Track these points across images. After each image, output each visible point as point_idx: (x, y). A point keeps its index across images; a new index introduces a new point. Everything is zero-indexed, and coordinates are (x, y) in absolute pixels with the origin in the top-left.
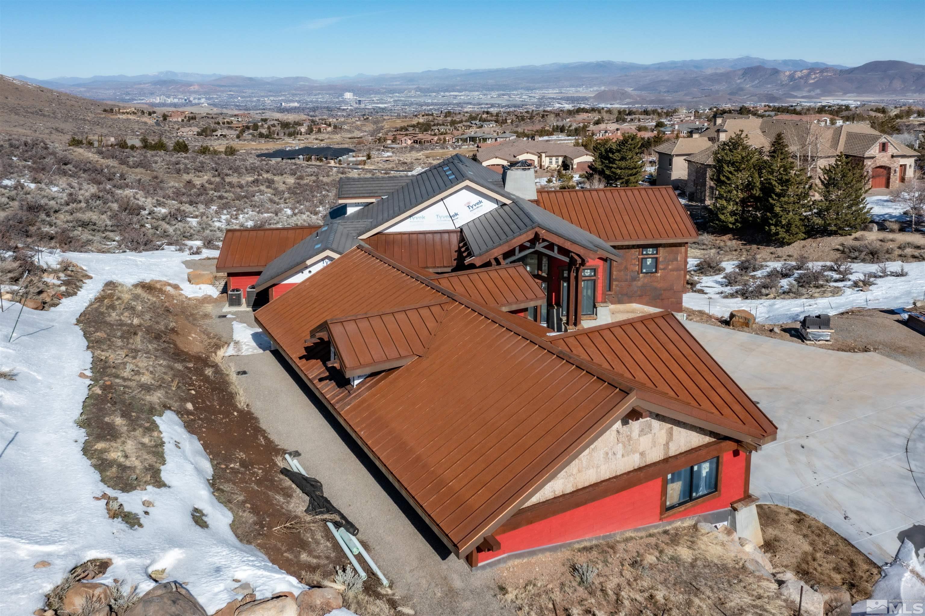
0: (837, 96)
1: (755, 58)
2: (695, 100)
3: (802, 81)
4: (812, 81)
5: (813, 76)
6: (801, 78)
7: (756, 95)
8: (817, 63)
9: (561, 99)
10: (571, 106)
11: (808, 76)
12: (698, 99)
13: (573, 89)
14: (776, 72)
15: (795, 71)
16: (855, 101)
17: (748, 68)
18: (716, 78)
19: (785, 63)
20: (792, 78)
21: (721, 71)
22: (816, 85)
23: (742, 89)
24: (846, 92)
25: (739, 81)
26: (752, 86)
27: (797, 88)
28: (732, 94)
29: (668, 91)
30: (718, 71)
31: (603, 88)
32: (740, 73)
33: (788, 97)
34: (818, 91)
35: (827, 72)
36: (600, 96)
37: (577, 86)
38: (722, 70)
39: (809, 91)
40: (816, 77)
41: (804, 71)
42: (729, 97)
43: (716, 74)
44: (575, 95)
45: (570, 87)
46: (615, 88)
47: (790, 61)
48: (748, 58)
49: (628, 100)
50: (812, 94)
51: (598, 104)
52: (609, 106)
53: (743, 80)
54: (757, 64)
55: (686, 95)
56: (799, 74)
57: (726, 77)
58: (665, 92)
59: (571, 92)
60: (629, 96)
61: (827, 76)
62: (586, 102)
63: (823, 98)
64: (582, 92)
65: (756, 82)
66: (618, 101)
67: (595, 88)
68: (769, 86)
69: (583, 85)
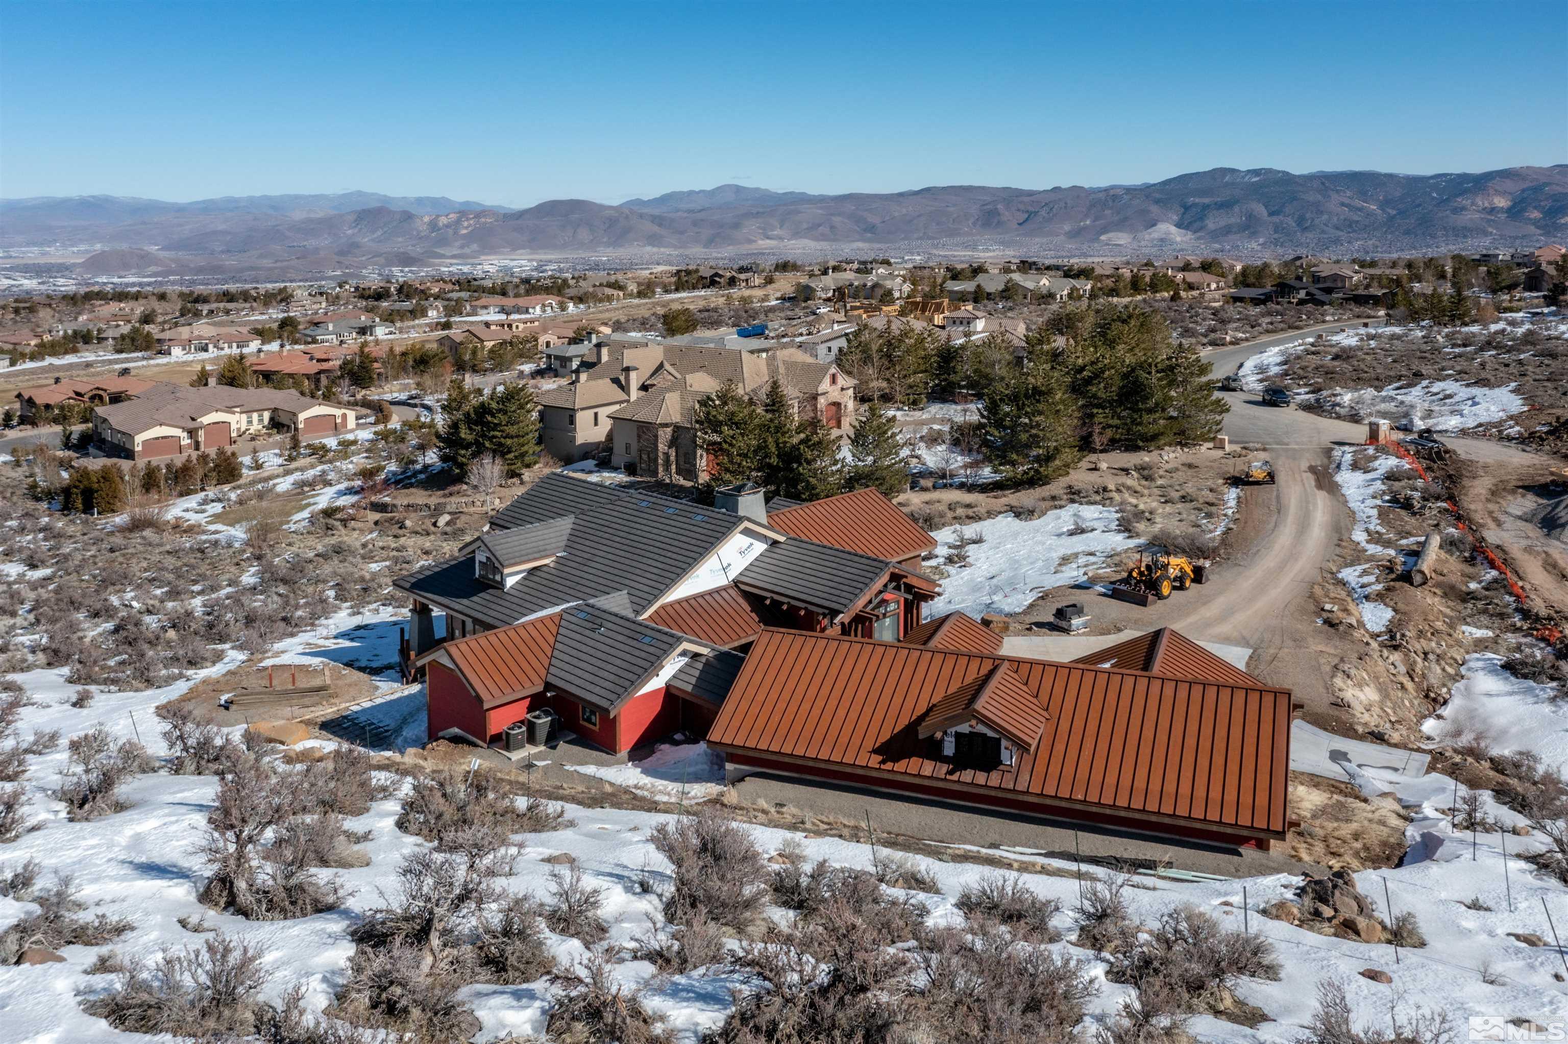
0: (503, 254)
1: (373, 194)
2: (279, 264)
3: (450, 231)
4: (464, 231)
5: (466, 224)
6: (447, 226)
7: (380, 255)
8: (467, 203)
9: (11, 269)
10: (35, 282)
11: (458, 222)
12: (285, 264)
13: (35, 249)
14: (408, 217)
15: (438, 216)
16: (529, 260)
17: (364, 211)
18: (311, 227)
19: (420, 201)
20: (433, 225)
21: (318, 216)
22: (470, 238)
23: (356, 245)
24: (515, 247)
25: (350, 232)
26: (373, 240)
27: (443, 241)
28: (341, 253)
29: (229, 251)
30: (312, 216)
31: (98, 246)
32: (352, 218)
33: (429, 257)
34: (475, 247)
35: (485, 216)
36: (97, 263)
37: (42, 244)
38: (320, 215)
39: (462, 247)
40: (470, 225)
41: (451, 216)
42: (337, 258)
43: (310, 221)
44: (42, 261)
45: (28, 244)
46: (124, 246)
47: (428, 198)
48: (360, 194)
49: (153, 269)
50: (467, 251)
51: (94, 276)
52: (116, 280)
53: (356, 230)
54: (374, 204)
55: (261, 256)
56: (443, 221)
57: (328, 224)
58: (222, 252)
59: (32, 255)
60: (154, 261)
61: (486, 223)
62: (67, 273)
63: (483, 257)
64: (56, 254)
65: (379, 233)
66: (133, 271)
67: (82, 247)
68: (400, 239)
69: (55, 241)
